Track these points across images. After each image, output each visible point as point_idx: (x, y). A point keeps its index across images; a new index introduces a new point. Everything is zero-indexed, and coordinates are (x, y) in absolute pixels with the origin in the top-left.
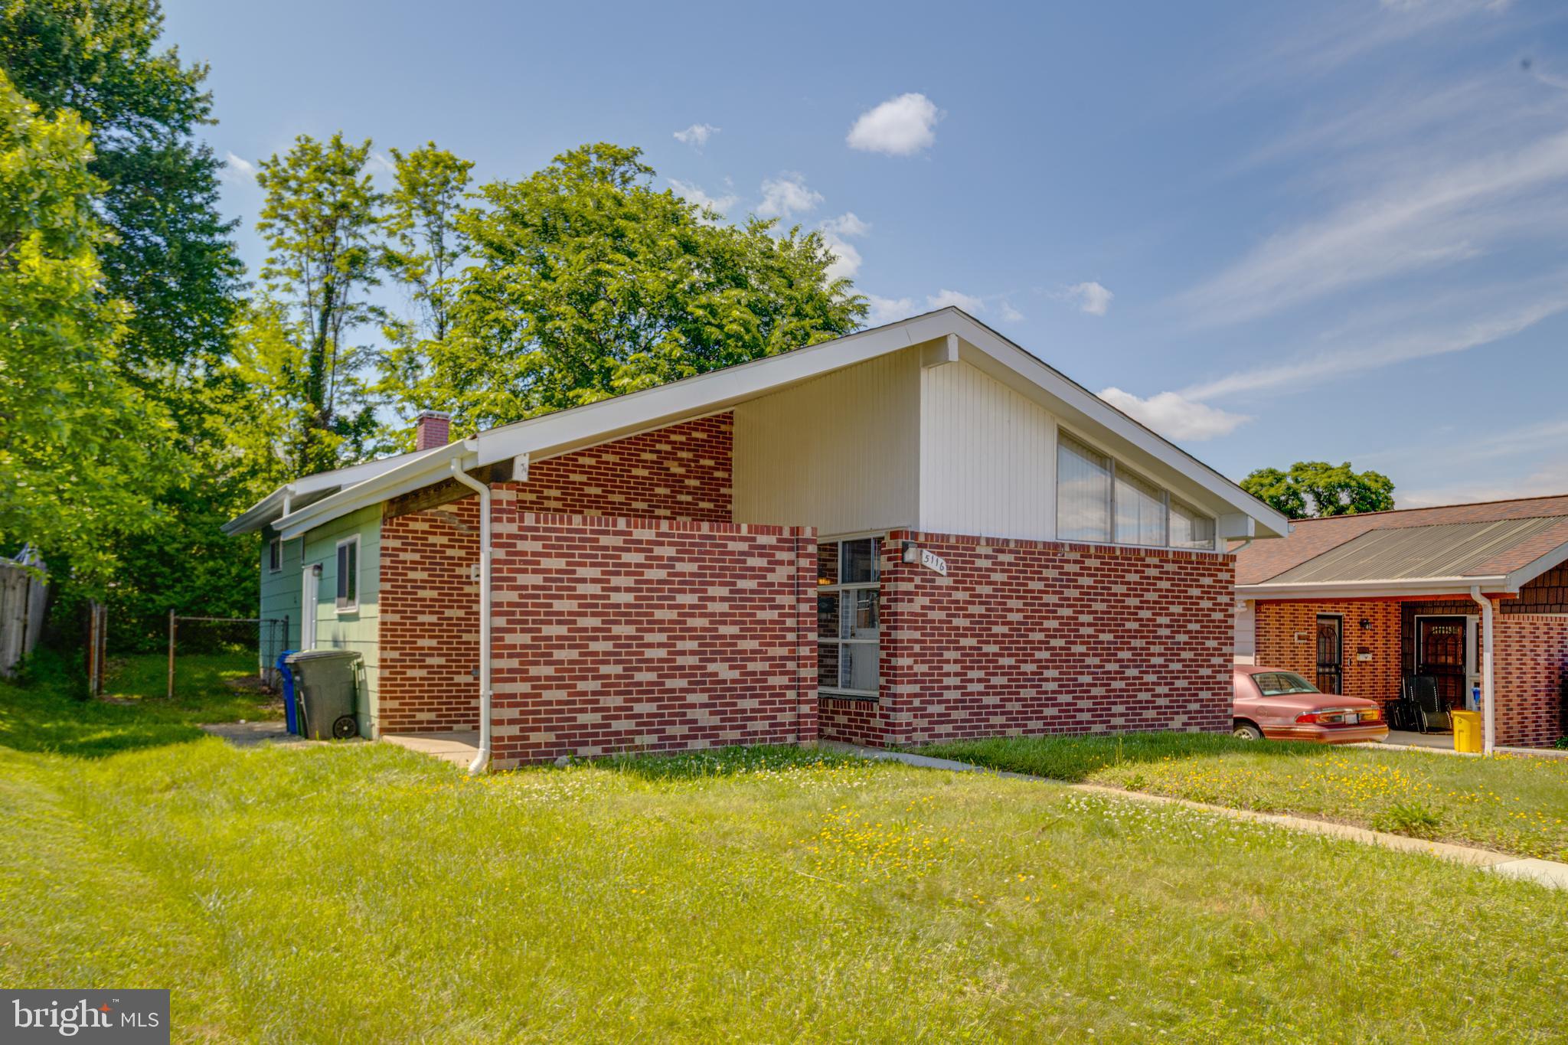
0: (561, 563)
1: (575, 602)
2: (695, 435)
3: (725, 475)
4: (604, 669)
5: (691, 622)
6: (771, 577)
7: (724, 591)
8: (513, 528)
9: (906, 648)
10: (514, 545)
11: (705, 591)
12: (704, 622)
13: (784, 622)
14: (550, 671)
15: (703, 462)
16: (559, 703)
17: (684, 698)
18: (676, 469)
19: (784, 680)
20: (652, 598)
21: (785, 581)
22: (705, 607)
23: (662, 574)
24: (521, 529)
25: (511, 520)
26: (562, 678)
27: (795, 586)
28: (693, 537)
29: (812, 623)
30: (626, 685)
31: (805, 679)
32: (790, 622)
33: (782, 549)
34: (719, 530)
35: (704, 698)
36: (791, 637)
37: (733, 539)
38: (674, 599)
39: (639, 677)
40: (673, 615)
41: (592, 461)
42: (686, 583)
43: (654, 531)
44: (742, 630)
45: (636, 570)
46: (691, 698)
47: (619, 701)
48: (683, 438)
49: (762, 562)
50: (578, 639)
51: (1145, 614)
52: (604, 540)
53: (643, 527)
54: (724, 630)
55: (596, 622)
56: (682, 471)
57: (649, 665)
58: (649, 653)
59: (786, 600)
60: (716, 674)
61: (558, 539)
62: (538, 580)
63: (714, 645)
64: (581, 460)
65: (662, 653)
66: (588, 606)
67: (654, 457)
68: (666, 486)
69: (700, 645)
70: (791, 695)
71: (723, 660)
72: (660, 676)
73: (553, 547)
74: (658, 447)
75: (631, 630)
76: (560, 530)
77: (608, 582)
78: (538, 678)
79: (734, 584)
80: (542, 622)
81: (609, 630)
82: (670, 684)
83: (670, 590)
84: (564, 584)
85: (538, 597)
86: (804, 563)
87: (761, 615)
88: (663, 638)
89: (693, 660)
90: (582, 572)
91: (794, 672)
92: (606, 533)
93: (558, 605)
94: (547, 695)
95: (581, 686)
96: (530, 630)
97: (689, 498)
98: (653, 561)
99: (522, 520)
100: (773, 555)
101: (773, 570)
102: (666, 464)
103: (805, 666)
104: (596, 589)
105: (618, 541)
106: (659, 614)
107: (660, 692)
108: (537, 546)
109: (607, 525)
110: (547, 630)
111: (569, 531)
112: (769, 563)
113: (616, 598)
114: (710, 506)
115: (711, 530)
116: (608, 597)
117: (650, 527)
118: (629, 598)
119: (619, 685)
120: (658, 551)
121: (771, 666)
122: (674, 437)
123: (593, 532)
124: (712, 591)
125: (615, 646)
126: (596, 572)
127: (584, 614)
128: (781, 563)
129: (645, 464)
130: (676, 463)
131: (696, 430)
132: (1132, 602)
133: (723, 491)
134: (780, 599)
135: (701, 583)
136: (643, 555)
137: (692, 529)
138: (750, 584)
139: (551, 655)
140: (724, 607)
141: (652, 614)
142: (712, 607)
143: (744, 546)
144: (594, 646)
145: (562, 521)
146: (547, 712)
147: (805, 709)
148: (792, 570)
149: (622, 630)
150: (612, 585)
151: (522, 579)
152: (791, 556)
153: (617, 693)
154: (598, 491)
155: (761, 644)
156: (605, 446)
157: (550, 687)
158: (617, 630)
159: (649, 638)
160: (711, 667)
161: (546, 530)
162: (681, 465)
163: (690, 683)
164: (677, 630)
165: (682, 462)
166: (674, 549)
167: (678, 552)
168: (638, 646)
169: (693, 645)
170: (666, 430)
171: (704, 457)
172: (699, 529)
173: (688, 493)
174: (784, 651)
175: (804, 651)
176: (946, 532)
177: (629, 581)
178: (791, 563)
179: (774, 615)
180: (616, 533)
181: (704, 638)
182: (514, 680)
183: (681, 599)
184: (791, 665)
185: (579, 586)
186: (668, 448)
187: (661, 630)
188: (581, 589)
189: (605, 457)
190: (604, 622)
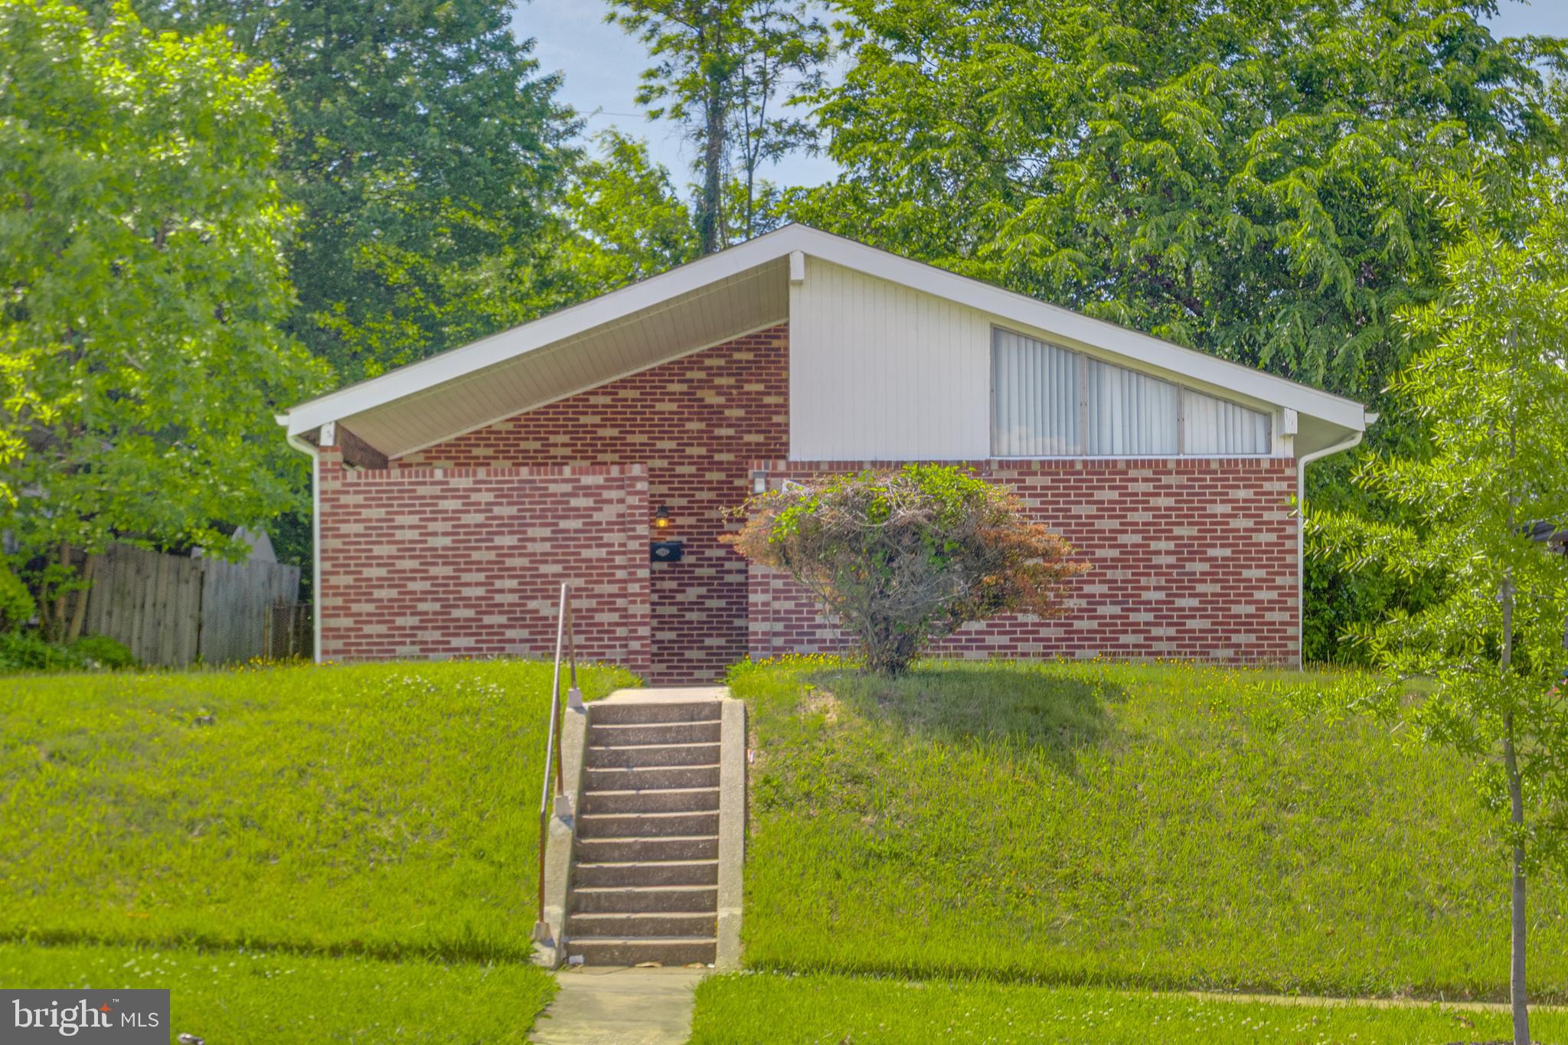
0: (381, 513)
1: (394, 547)
2: (737, 356)
3: (780, 400)
4: (422, 607)
5: (509, 562)
6: (597, 517)
7: (547, 532)
8: (337, 485)
9: (760, 584)
10: (337, 500)
11: (525, 532)
12: (524, 562)
13: (613, 560)
14: (370, 608)
15: (747, 387)
16: (379, 636)
17: (503, 634)
18: (712, 398)
19: (615, 617)
20: (469, 541)
21: (614, 519)
22: (525, 547)
23: (480, 518)
24: (344, 485)
25: (335, 478)
26: (382, 615)
27: (623, 523)
28: (512, 482)
29: (641, 559)
30: (444, 620)
31: (634, 616)
32: (619, 560)
33: (610, 488)
34: (539, 473)
35: (525, 633)
36: (620, 574)
37: (555, 481)
38: (492, 540)
39: (456, 613)
40: (492, 556)
41: (607, 400)
42: (507, 526)
43: (471, 479)
44: (565, 568)
45: (454, 516)
46: (510, 634)
47: (437, 635)
48: (722, 362)
49: (589, 502)
50: (398, 580)
51: (1130, 539)
52: (421, 490)
53: (460, 476)
54: (544, 569)
55: (414, 564)
56: (721, 400)
57: (468, 604)
58: (466, 592)
59: (616, 537)
60: (536, 611)
61: (378, 492)
62: (359, 528)
63: (535, 583)
64: (593, 400)
65: (480, 591)
66: (406, 550)
67: (684, 387)
68: (700, 420)
69: (520, 584)
70: (621, 632)
71: (545, 598)
72: (478, 613)
73: (373, 499)
74: (689, 375)
75: (448, 571)
76: (381, 484)
77: (425, 527)
78: (360, 615)
79: (556, 524)
80: (363, 565)
81: (426, 571)
82: (487, 620)
83: (488, 533)
84: (385, 531)
85: (359, 543)
86: (634, 500)
87: (586, 553)
88: (481, 577)
89: (513, 598)
90: (400, 520)
91: (625, 609)
92: (424, 483)
93: (377, 550)
94: (368, 629)
95: (400, 621)
96: (352, 573)
97: (731, 432)
98: (469, 506)
99: (345, 477)
100: (600, 495)
101: (600, 509)
102: (699, 394)
103: (634, 602)
104: (414, 535)
105: (436, 490)
106: (476, 556)
107: (478, 627)
108: (360, 499)
109: (424, 476)
110: (367, 572)
111: (388, 484)
112: (596, 502)
113: (433, 542)
114: (760, 438)
115: (531, 473)
116: (425, 542)
117: (467, 475)
118: (447, 541)
119: (436, 621)
120: (475, 497)
121: (599, 603)
122: (708, 362)
123: (410, 483)
124: (531, 532)
125: (433, 585)
126: (414, 520)
127: (402, 558)
128: (610, 501)
129: (672, 397)
130: (713, 392)
131: (739, 350)
132: (1107, 524)
133: (776, 419)
134: (607, 537)
135: (520, 525)
136: (460, 501)
137: (510, 474)
138: (576, 524)
139: (371, 594)
140: (547, 547)
141: (469, 556)
142: (531, 547)
143: (567, 488)
144: (411, 586)
145: (381, 476)
146: (368, 644)
147: (635, 645)
148: (621, 508)
149: (440, 571)
150: (430, 530)
151: (345, 528)
152: (620, 494)
153: (435, 628)
154: (614, 432)
155: (587, 582)
156: (622, 381)
157: (370, 622)
158: (434, 571)
159: (466, 577)
160: (532, 605)
161: (367, 484)
162: (719, 394)
163: (509, 619)
164: (497, 569)
165: (719, 391)
166: (492, 494)
167: (496, 497)
168: (455, 585)
169: (513, 584)
170: (698, 355)
171: (749, 381)
172: (518, 474)
173: (729, 426)
174: (614, 589)
175: (634, 588)
176: (815, 459)
177: (447, 526)
178: (621, 501)
179: (603, 553)
180: (433, 483)
181: (524, 576)
182: (338, 616)
183: (498, 541)
184: (620, 602)
185: (397, 532)
186: (702, 375)
187: (479, 570)
188: (399, 535)
189: (622, 394)
190: (422, 564)
